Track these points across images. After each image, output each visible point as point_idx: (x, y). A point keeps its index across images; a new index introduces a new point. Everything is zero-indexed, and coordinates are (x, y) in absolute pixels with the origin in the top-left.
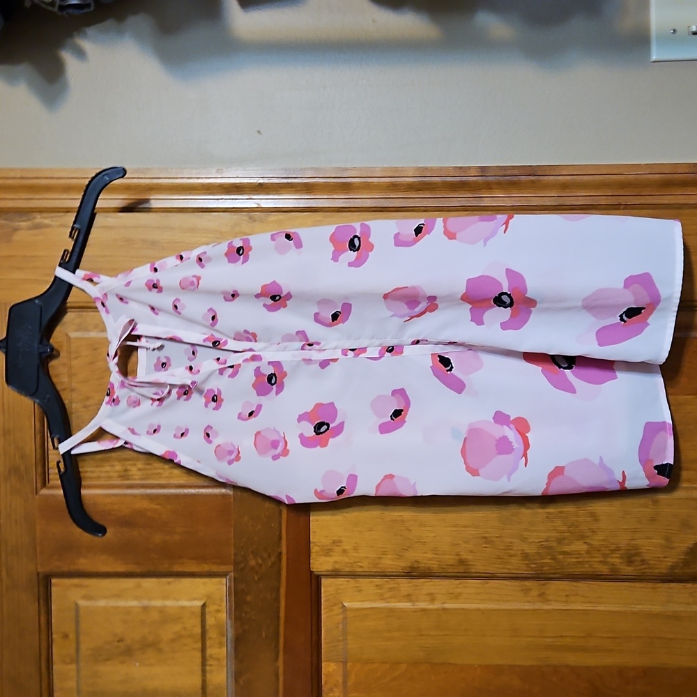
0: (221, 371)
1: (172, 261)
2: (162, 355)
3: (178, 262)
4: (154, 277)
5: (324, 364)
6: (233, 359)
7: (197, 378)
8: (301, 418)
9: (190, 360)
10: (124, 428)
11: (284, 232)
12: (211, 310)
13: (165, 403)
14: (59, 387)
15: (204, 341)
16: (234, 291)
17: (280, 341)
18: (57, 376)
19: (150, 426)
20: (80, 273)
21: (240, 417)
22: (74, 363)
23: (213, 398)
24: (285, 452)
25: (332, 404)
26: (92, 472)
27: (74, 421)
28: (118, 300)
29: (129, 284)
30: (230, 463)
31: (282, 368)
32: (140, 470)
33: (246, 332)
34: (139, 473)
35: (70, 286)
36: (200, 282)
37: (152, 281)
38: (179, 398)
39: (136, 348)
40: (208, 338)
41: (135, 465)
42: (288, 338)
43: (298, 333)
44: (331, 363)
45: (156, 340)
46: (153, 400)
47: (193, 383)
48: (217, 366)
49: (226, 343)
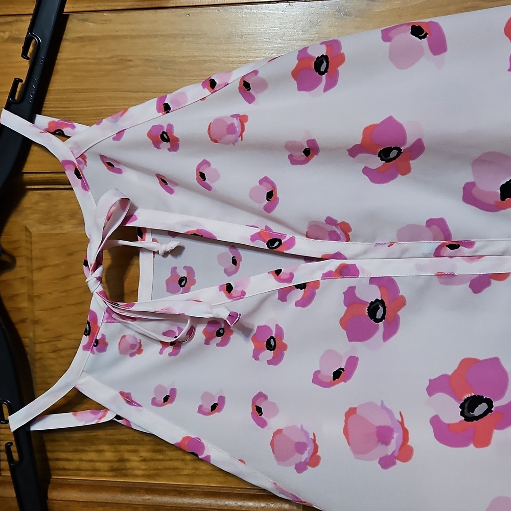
0: (283, 295)
1: (195, 91)
2: (180, 264)
3: (207, 92)
4: (164, 120)
5: (479, 284)
6: (305, 273)
7: (240, 307)
8: (434, 387)
9: (228, 273)
10: (115, 393)
11: (408, 24)
12: (265, 180)
13: (184, 349)
14: (15, 317)
15: (253, 238)
16: (309, 142)
17: (394, 239)
18: (13, 297)
19: (159, 389)
20: (42, 120)
21: (317, 379)
22: (37, 276)
23: (268, 342)
24: (405, 453)
25: (495, 361)
26: (68, 460)
27: (38, 375)
28: (104, 167)
29: (120, 134)
30: (300, 468)
31: (398, 291)
32: (144, 460)
33: (330, 221)
34: (143, 466)
35: (27, 144)
36: (246, 124)
37: (161, 126)
38: (207, 342)
39: (136, 251)
40: (259, 234)
41: (135, 451)
42: (410, 233)
43: (430, 223)
44: (493, 281)
45: (169, 238)
46: (165, 344)
47: (233, 316)
48: (275, 285)
49: (292, 242)
